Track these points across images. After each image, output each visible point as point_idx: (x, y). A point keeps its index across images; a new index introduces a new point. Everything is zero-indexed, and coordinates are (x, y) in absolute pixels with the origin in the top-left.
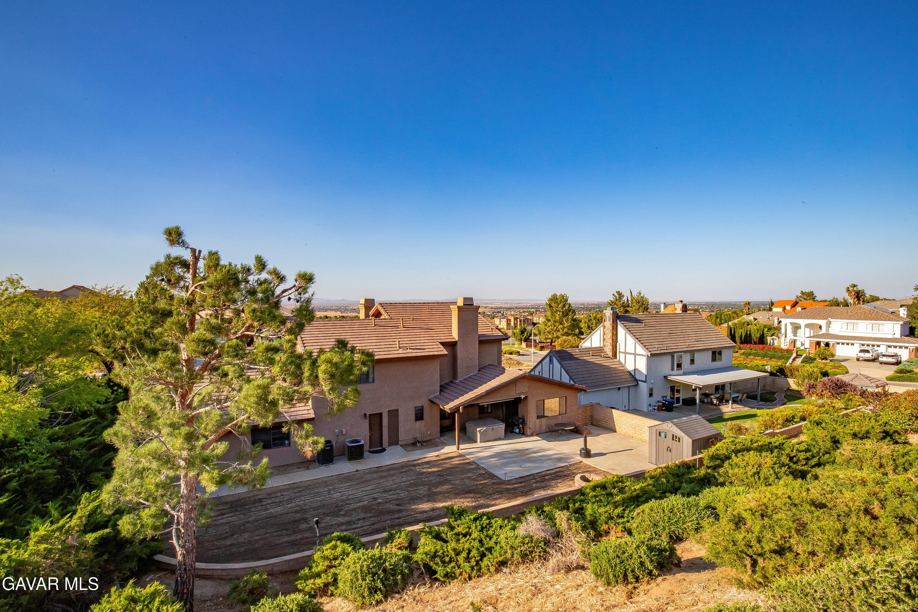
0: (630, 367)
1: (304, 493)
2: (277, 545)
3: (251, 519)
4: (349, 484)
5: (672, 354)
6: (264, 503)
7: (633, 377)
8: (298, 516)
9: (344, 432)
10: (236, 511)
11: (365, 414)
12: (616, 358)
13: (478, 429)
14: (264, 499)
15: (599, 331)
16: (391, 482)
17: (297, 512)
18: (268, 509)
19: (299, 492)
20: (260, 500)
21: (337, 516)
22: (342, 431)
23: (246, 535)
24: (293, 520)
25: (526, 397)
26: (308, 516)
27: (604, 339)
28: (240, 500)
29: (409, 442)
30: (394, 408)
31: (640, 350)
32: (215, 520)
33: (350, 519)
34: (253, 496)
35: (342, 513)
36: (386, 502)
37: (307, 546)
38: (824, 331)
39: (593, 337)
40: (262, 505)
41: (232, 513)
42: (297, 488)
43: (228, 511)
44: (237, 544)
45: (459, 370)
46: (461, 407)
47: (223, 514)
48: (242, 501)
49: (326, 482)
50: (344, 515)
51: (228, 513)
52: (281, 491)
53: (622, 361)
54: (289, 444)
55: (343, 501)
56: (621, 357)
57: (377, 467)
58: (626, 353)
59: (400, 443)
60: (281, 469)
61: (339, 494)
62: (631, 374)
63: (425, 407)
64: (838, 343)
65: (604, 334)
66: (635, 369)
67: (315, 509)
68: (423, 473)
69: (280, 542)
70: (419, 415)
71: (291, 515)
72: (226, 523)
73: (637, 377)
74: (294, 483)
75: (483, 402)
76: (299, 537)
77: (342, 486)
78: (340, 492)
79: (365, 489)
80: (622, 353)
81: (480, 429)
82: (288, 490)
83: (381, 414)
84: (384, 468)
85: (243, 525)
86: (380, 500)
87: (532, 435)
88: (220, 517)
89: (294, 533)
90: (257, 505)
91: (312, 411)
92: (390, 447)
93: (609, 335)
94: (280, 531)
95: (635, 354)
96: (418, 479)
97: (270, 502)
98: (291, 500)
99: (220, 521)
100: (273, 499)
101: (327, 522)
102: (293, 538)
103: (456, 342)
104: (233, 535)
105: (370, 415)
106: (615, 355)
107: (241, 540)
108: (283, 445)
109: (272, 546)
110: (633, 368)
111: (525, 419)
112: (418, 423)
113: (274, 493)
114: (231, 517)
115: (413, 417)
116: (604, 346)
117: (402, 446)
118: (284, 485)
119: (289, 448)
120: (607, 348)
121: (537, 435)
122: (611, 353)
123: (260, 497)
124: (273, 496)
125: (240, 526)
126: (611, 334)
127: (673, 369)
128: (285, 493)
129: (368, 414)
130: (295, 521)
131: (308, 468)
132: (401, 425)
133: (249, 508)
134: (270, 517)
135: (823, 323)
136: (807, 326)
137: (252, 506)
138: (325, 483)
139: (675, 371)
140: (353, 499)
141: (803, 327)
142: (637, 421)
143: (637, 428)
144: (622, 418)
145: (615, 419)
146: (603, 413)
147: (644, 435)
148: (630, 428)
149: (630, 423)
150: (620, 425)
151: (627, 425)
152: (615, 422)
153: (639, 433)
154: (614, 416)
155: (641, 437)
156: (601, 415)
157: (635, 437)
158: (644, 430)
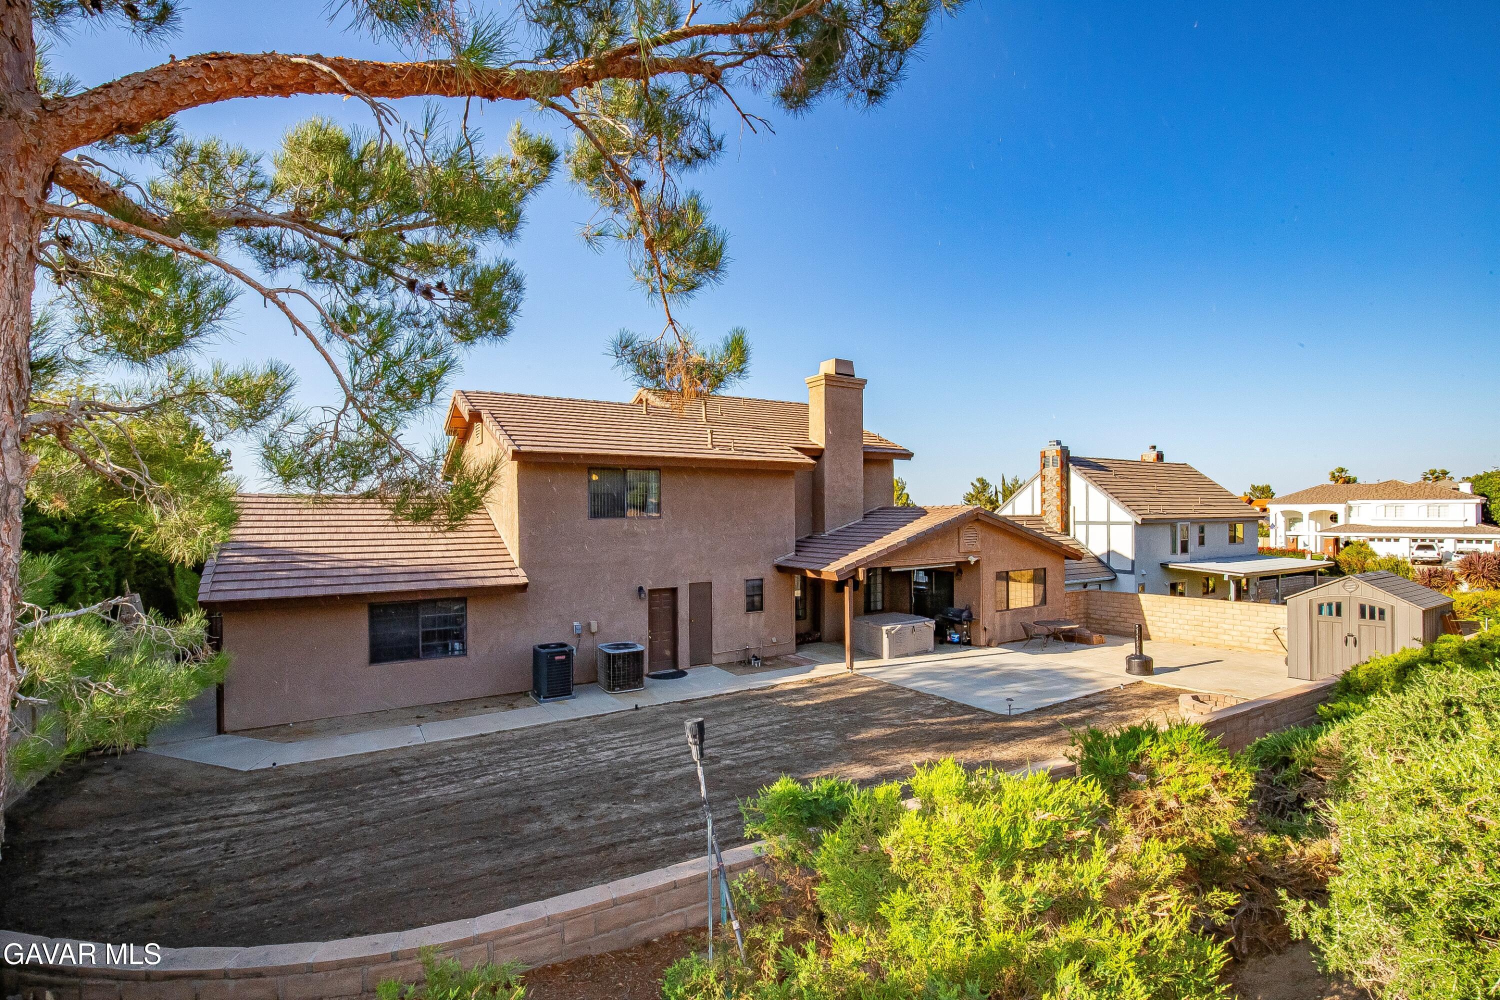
0: (1097, 548)
1: (512, 753)
2: (462, 881)
3: (370, 816)
4: (628, 732)
5: (1172, 523)
6: (406, 778)
7: (1107, 566)
8: (513, 803)
9: (594, 628)
10: (326, 797)
11: (641, 589)
12: (1068, 535)
13: (884, 628)
14: (405, 768)
15: (1030, 488)
16: (734, 727)
17: (504, 794)
18: (418, 791)
19: (500, 751)
20: (395, 772)
21: (628, 800)
22: (589, 625)
23: (357, 858)
24: (501, 812)
25: (977, 562)
26: (543, 800)
27: (1043, 501)
28: (338, 772)
29: (735, 659)
30: (703, 579)
31: (1119, 513)
32: (259, 822)
33: (665, 804)
34: (373, 764)
35: (636, 792)
36: (747, 765)
37: (564, 881)
38: (1341, 521)
39: (1017, 501)
40: (403, 782)
41: (312, 802)
42: (492, 743)
43: (300, 798)
44: (323, 886)
45: (828, 513)
46: (860, 570)
47: (284, 806)
48: (344, 774)
49: (565, 730)
50: (646, 797)
51: (301, 803)
52: (449, 751)
53: (1081, 537)
54: (464, 652)
55: (627, 765)
56: (1078, 533)
57: (682, 702)
58: (1087, 523)
59: (715, 660)
60: (444, 709)
61: (610, 753)
62: (1100, 561)
63: (765, 582)
64: (1372, 540)
65: (1044, 490)
66: (1109, 552)
67: (557, 784)
68: (800, 709)
69: (468, 872)
70: (755, 602)
71: (489, 801)
72: (293, 828)
73: (1114, 565)
74: (482, 735)
75: (897, 566)
76: (529, 856)
77: (611, 736)
78: (613, 749)
79: (672, 741)
80: (1080, 523)
81: (889, 627)
82: (470, 748)
83: (674, 591)
84: (699, 703)
85: (348, 829)
86: (728, 762)
87: (988, 645)
88: (276, 814)
89: (510, 848)
90: (386, 781)
91: (521, 572)
92: (694, 669)
93: (1054, 490)
94: (466, 842)
95: (1108, 523)
96: (795, 718)
97: (421, 774)
98: (481, 769)
99: (274, 823)
100: (433, 769)
101: (602, 816)
102: (510, 859)
103: (822, 450)
104: (313, 859)
105: (651, 591)
106: (1066, 529)
107: (340, 872)
108: (446, 651)
109: (445, 886)
110: (1106, 551)
111: (973, 611)
112: (753, 616)
113: (432, 755)
114: (308, 812)
115: (742, 601)
116: (1044, 512)
117: (720, 666)
118: (457, 740)
119: (463, 659)
120: (1050, 517)
121: (1000, 644)
122: (1059, 525)
123: (395, 764)
124: (430, 761)
125: (338, 835)
126: (1058, 490)
127: (1174, 551)
128: (464, 755)
129: (646, 589)
130: (506, 816)
131: (512, 707)
132: (717, 617)
133: (363, 789)
134: (427, 807)
135: (1339, 509)
136: (1312, 516)
137: (371, 785)
138: (564, 732)
139: (1179, 556)
140: (653, 761)
141: (1306, 518)
142: (1206, 608)
143: (1205, 624)
144: (1165, 610)
145: (1146, 613)
146: (1116, 605)
147: (1226, 637)
148: (1186, 627)
149: (1188, 617)
150: (1159, 624)
151: (1180, 621)
152: (1147, 618)
153: (1210, 635)
154: (1144, 608)
155: (1217, 641)
156: (1109, 609)
157: (1202, 643)
158: (1225, 626)
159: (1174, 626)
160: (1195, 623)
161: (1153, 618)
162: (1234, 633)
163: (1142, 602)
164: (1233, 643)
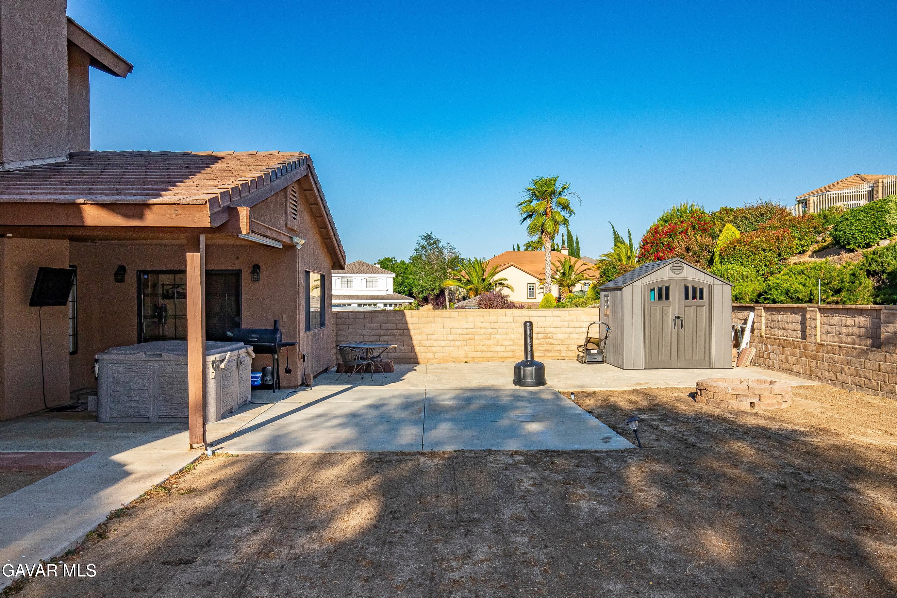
81: (216, 357)
87: (305, 383)
121: (313, 382)
142: (478, 320)
143: (477, 337)
144: (433, 326)
145: (412, 332)
146: (374, 326)
147: (499, 349)
148: (458, 343)
149: (459, 331)
150: (427, 343)
151: (451, 337)
152: (414, 337)
153: (483, 348)
154: (410, 326)
155: (490, 354)
156: (365, 333)
157: (473, 359)
158: (498, 337)
159: (443, 343)
160: (467, 337)
161: (419, 338)
162: (507, 343)
163: (408, 319)
164: (506, 354)
